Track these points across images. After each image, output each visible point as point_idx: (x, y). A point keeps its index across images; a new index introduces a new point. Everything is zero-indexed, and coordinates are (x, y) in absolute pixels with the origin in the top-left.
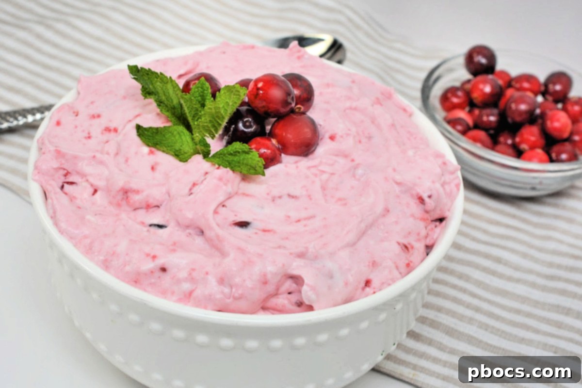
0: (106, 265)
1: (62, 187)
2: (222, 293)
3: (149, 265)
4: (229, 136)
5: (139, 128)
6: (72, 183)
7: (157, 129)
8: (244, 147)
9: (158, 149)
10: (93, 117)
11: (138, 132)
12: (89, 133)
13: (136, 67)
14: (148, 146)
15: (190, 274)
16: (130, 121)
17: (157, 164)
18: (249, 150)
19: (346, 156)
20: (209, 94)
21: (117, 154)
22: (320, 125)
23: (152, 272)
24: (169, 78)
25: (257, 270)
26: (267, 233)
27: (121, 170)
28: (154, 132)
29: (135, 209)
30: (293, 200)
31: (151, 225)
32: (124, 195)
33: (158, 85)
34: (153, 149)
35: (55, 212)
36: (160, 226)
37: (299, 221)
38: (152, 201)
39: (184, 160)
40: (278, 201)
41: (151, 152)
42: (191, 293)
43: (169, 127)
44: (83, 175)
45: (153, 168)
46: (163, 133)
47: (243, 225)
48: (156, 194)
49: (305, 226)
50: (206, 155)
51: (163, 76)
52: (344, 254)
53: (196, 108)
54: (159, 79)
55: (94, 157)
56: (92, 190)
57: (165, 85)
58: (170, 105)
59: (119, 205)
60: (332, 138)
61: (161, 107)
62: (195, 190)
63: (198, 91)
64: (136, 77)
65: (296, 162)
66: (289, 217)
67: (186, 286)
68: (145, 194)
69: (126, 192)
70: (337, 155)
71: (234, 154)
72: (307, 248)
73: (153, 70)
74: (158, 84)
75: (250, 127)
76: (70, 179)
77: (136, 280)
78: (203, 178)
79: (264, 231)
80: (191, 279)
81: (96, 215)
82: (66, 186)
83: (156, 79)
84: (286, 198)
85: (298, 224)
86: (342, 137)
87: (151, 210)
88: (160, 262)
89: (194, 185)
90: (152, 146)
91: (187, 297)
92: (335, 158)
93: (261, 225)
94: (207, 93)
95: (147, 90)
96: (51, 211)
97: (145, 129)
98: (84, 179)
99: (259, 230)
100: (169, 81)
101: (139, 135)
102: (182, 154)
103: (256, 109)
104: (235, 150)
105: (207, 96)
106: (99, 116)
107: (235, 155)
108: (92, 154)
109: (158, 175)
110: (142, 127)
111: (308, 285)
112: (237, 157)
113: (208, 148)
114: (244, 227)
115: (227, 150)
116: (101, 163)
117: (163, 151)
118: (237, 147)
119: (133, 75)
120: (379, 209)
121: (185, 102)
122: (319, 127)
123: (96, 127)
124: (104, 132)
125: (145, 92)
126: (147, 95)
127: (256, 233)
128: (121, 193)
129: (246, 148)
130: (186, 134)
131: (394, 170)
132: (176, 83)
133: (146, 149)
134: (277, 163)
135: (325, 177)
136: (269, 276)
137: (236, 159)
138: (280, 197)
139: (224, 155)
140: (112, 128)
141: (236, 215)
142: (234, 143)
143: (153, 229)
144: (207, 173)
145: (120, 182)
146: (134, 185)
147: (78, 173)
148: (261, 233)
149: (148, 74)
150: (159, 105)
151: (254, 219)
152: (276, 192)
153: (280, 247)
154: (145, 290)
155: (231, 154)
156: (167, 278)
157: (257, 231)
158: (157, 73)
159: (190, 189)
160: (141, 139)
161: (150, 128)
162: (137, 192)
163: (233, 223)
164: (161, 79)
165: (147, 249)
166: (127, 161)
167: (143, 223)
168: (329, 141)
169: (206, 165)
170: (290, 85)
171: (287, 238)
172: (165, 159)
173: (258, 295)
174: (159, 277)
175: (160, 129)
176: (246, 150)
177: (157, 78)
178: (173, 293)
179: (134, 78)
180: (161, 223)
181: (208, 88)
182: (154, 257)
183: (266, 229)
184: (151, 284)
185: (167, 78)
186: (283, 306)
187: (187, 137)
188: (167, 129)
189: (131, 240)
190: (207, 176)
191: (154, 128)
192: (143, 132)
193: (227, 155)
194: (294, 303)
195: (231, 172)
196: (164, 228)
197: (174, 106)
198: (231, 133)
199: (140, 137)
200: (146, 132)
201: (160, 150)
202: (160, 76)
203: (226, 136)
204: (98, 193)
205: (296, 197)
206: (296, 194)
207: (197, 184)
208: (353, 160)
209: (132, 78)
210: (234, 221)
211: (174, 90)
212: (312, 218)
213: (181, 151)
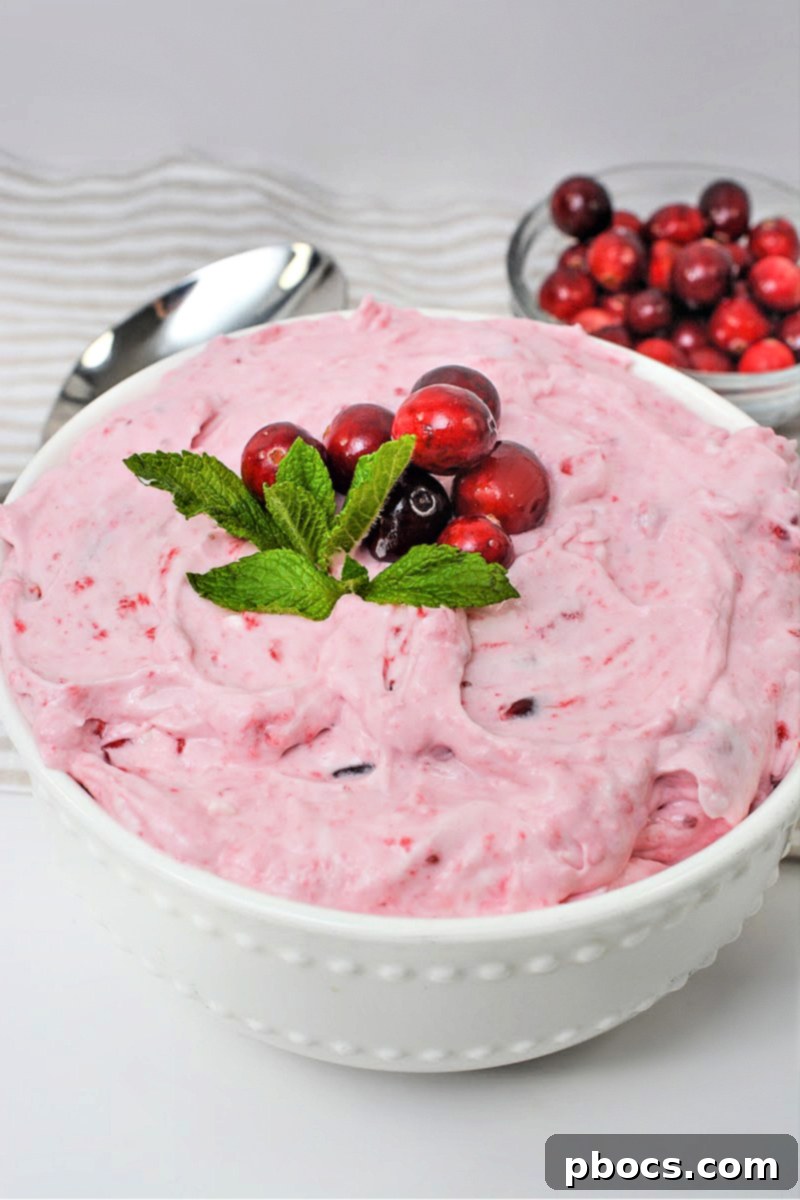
0: (311, 892)
1: (107, 758)
2: (566, 861)
3: (402, 860)
4: (390, 538)
5: (193, 579)
6: (119, 743)
7: (227, 568)
8: (443, 552)
9: (260, 612)
10: (79, 586)
11: (197, 589)
12: (95, 626)
13: (135, 457)
14: (236, 610)
15: (488, 848)
16: (164, 571)
17: (277, 642)
19: (600, 496)
20: (318, 467)
21: (193, 653)
23: (413, 873)
24: (201, 456)
25: (605, 795)
26: (570, 708)
27: (220, 683)
28: (226, 578)
29: (286, 753)
30: (576, 621)
31: (336, 774)
32: (257, 732)
33: (187, 478)
34: (251, 615)
35: (144, 822)
36: (357, 770)
37: (609, 660)
38: (315, 726)
39: (321, 615)
40: (552, 634)
41: (252, 623)
42: (502, 886)
43: (254, 557)
44: (136, 719)
45: (274, 655)
46: (249, 574)
47: (523, 708)
48: (313, 706)
49: (625, 664)
50: (365, 590)
51: (191, 457)
52: (720, 695)
53: (303, 503)
54: (183, 467)
55: (151, 674)
56: (175, 745)
57: (200, 473)
59: (255, 756)
60: (566, 469)
61: (225, 523)
62: (395, 672)
63: (293, 468)
64: (153, 480)
65: (540, 544)
66: (588, 658)
67: (487, 877)
68: (300, 712)
69: (258, 727)
70: (585, 500)
71: (424, 570)
72: (670, 712)
73: (165, 451)
74: (185, 476)
75: (429, 505)
76: (112, 734)
77: (387, 899)
78: (396, 643)
79: (564, 705)
80: (492, 855)
81: (221, 794)
82: (112, 752)
83: (177, 468)
84: (561, 623)
85: (611, 666)
86: (581, 461)
87: (317, 743)
88: (420, 849)
89: (387, 662)
90: (246, 610)
91: (495, 896)
92: (586, 507)
93: (555, 696)
94: (314, 466)
95: (182, 500)
96: (135, 822)
97: (206, 576)
98: (145, 725)
99: (555, 707)
100: (205, 463)
101: (207, 594)
102: (312, 604)
104: (424, 563)
105: (314, 470)
106: (90, 582)
107: (427, 572)
108: (146, 671)
109: (290, 664)
110: (199, 575)
111: (706, 783)
112: (435, 576)
113: (365, 577)
114: (528, 713)
115: (401, 566)
116: (171, 681)
117: (273, 612)
118: (426, 555)
119: (146, 478)
120: (728, 577)
123: (101, 606)
124: (123, 611)
125: (181, 504)
126: (188, 508)
127: (554, 716)
128: (251, 732)
129: (450, 553)
130: (298, 561)
131: (712, 494)
132: (219, 462)
133: (236, 621)
134: (513, 561)
135: (600, 551)
136: (633, 795)
137: (432, 579)
138: (551, 626)
139: (400, 578)
140: (135, 598)
141: (498, 695)
142: (414, 550)
143: (349, 779)
144: (398, 630)
145: (238, 710)
146: (274, 708)
147: (125, 718)
148: (560, 712)
149: (160, 464)
150: (220, 522)
151: (534, 690)
152: (543, 622)
153: (615, 727)
154: (410, 913)
155: (417, 573)
156: (445, 874)
157: (554, 711)
158: (177, 455)
159: (385, 674)
160: (216, 602)
161: (214, 571)
162: (286, 717)
163: (503, 712)
164: (187, 464)
165: (379, 829)
166: (214, 659)
167: (317, 775)
168: (564, 476)
169: (378, 614)
171: (611, 703)
172: (280, 626)
173: (626, 840)
174: (429, 877)
175: (235, 566)
176: (450, 556)
177: (180, 465)
178: (467, 897)
179: (152, 484)
180: (356, 761)
181: (313, 455)
182: (406, 842)
183: (566, 699)
184: (416, 897)
185: (200, 459)
186: (660, 837)
187: (305, 566)
188: (252, 562)
189: (332, 824)
190: (403, 635)
191: (221, 568)
192: (209, 587)
193: (406, 577)
194: (681, 825)
195: (450, 612)
196: (366, 770)
197: (232, 509)
198: (395, 529)
199: (211, 599)
200: (213, 585)
201: (266, 612)
202: (185, 458)
203: (384, 537)
204: (189, 743)
205: (578, 613)
206: (574, 607)
207: (392, 660)
208: (615, 499)
209: (146, 485)
210: (501, 708)
211: (220, 478)
212: (628, 643)
213: (306, 599)
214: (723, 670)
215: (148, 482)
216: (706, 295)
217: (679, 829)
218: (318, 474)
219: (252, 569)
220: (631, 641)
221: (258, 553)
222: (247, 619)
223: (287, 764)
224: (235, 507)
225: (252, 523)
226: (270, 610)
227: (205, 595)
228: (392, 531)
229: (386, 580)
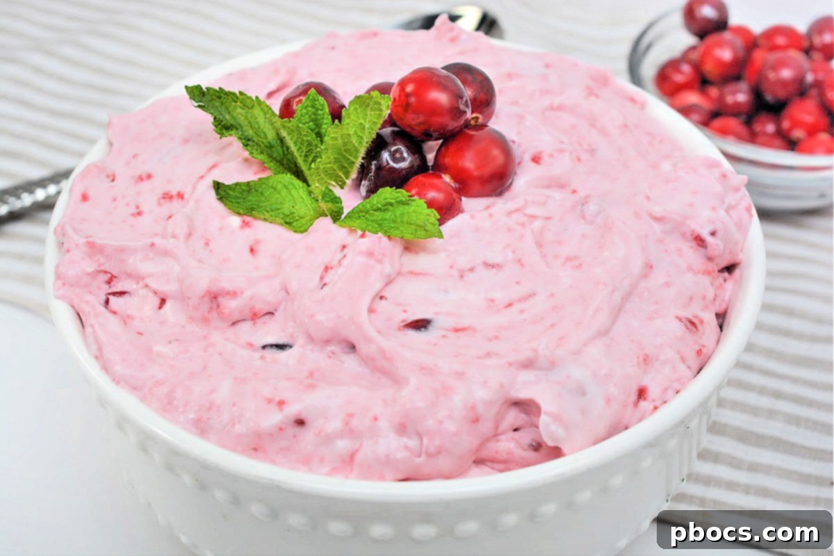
0: (201, 428)
1: (107, 302)
2: (407, 448)
3: (274, 418)
4: (369, 180)
5: (218, 186)
6: (122, 293)
7: (248, 184)
8: (399, 195)
9: (256, 218)
10: (141, 179)
11: (217, 194)
12: (137, 207)
13: (199, 87)
14: (239, 214)
15: (347, 424)
16: (202, 177)
17: (257, 242)
18: (408, 198)
19: (562, 186)
20: (326, 116)
21: (189, 235)
22: (514, 142)
23: (281, 429)
24: (254, 98)
25: (458, 401)
26: (460, 334)
27: (200, 261)
28: (243, 191)
29: (234, 324)
30: (494, 270)
31: (264, 347)
32: (211, 302)
33: (239, 113)
34: (248, 219)
35: (100, 349)
36: (281, 347)
37: (510, 305)
38: (261, 307)
39: (302, 229)
40: (470, 277)
41: (245, 224)
42: (352, 456)
43: (268, 178)
44: (139, 278)
45: (252, 250)
46: (260, 190)
47: (420, 325)
48: (266, 293)
49: (522, 311)
50: (336, 216)
51: (245, 97)
52: (595, 351)
53: (307, 141)
54: (238, 103)
55: (152, 245)
56: (157, 302)
57: (250, 111)
58: (263, 143)
59: (205, 320)
60: (536, 160)
61: (249, 148)
62: (329, 277)
63: (307, 114)
64: (201, 104)
65: (488, 207)
66: (492, 300)
67: (343, 445)
68: (248, 294)
69: (214, 297)
70: (548, 187)
71: (384, 208)
72: (535, 351)
73: (227, 89)
74: (239, 110)
75: (403, 159)
76: (118, 287)
77: (256, 446)
78: (339, 256)
79: (457, 330)
80: (349, 431)
81: (170, 342)
82: (112, 299)
83: (233, 104)
84: (481, 271)
85: (510, 310)
86: (551, 156)
87: (260, 321)
88: (293, 410)
89: (327, 269)
90: (246, 214)
91: (348, 463)
92: (547, 192)
93: (451, 322)
94: (323, 114)
95: (223, 123)
96: (94, 347)
97: (227, 186)
98: (141, 284)
99: (448, 330)
100: (256, 104)
102: (297, 220)
103: (408, 130)
104: (384, 202)
106: (149, 177)
107: (385, 210)
108: (149, 241)
109: (263, 259)
110: (223, 184)
111: (548, 414)
112: (390, 213)
113: (339, 205)
114: (423, 329)
115: (369, 203)
116: (166, 253)
117: (265, 220)
118: (388, 195)
120: (637, 265)
122: (511, 144)
123: (148, 196)
124: (163, 201)
125: (220, 127)
126: (224, 131)
127: (444, 336)
128: (207, 299)
129: (403, 196)
130: (297, 186)
131: (648, 198)
133: (236, 221)
134: (457, 214)
135: (537, 225)
136: (481, 408)
137: (388, 215)
138: (472, 270)
139: (367, 212)
140: (174, 193)
141: (405, 311)
142: (381, 191)
143: (274, 352)
144: (344, 247)
145: (202, 281)
146: (227, 285)
147: (129, 275)
148: (451, 335)
149: (219, 97)
151: (436, 313)
152: (463, 262)
153: (488, 355)
154: (273, 462)
155: (378, 209)
156: (308, 437)
157: (444, 333)
158: (234, 94)
159: (322, 278)
160: (226, 205)
161: (237, 184)
162: (233, 294)
163: (403, 324)
164: (241, 102)
165: (267, 391)
166: (207, 244)
167: (251, 345)
168: (532, 165)
169: (339, 233)
170: (459, 82)
171: (497, 338)
172: (268, 233)
173: (467, 442)
174: (295, 436)
176: (403, 199)
177: (236, 102)
178: (322, 460)
179: (199, 106)
180: (281, 342)
181: (323, 105)
182: (281, 403)
183: (459, 326)
184: (281, 449)
185: (252, 100)
186: (508, 454)
187: (301, 191)
188: (266, 182)
189: (236, 379)
190: (346, 251)
191: (242, 183)
192: (228, 194)
193: (372, 212)
194: (526, 447)
195: (385, 240)
196: (288, 348)
197: (269, 143)
198: (372, 174)
199: (223, 202)
200: (231, 193)
201: (259, 219)
202: (241, 97)
203: (365, 180)
205: (498, 265)
206: (497, 259)
207: (332, 268)
208: (574, 192)
209: (196, 107)
210: (403, 321)
211: (266, 118)
212: (530, 296)
213: (294, 215)
214: (604, 333)
215: (196, 104)
216: (782, 94)
217: (525, 450)
218: (325, 121)
219: (264, 186)
220: (532, 295)
221: (271, 176)
222: (244, 221)
223: (231, 332)
224: (271, 141)
225: (282, 156)
226: (262, 217)
227: (221, 199)
228: (370, 175)
229: (358, 213)
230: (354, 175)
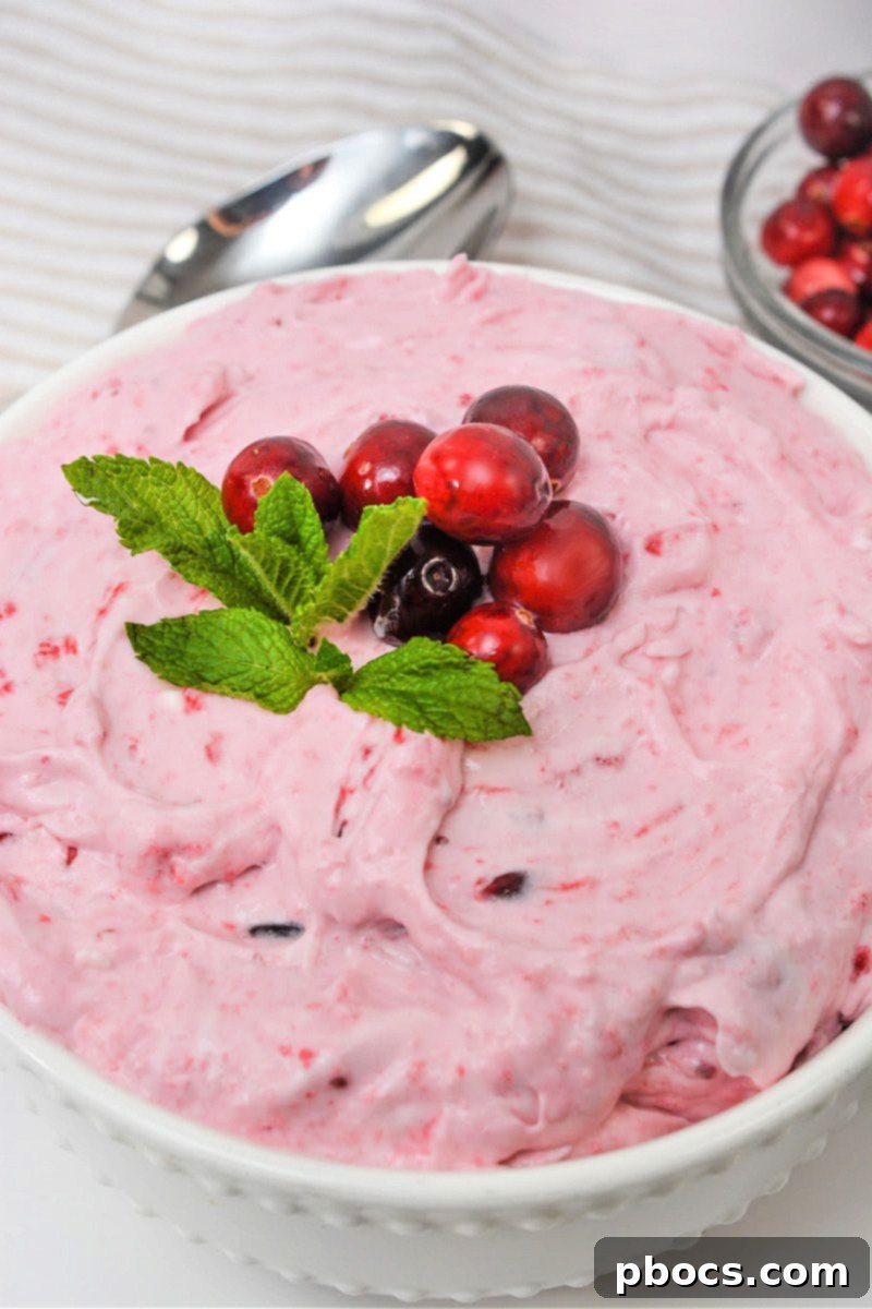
2: (514, 1112)
3: (296, 1077)
4: (390, 618)
5: (134, 631)
7: (182, 621)
8: (447, 653)
9: (207, 691)
11: (136, 647)
13: (83, 462)
14: (174, 682)
15: (414, 1078)
16: (103, 612)
17: (218, 737)
18: (464, 660)
19: (697, 586)
20: (309, 512)
21: (104, 738)
22: (613, 516)
23: (309, 1095)
24: (175, 466)
26: (572, 894)
27: (129, 785)
28: (177, 635)
29: (196, 891)
30: (612, 769)
31: (254, 931)
32: (160, 862)
34: (193, 693)
36: (282, 930)
37: (643, 831)
38: (239, 861)
39: (285, 705)
40: (576, 784)
41: (193, 705)
42: (426, 1129)
43: (216, 613)
44: (25, 812)
45: (211, 754)
46: (206, 635)
47: (508, 886)
48: (241, 834)
49: (664, 840)
50: (345, 685)
51: (160, 466)
52: (784, 901)
54: (150, 477)
55: (46, 760)
56: (63, 855)
57: (171, 487)
58: (198, 541)
59: (154, 890)
60: (653, 547)
61: (182, 567)
62: (351, 809)
63: (277, 508)
64: (93, 499)
65: (589, 652)
66: (616, 825)
67: (407, 1115)
68: (219, 845)
69: (163, 855)
70: (674, 590)
71: (422, 671)
72: (700, 926)
73: (130, 456)
74: (151, 489)
77: (272, 1122)
78: (361, 770)
79: (566, 887)
80: (418, 1088)
81: (99, 936)
83: (142, 478)
84: (593, 773)
85: (644, 839)
86: (678, 536)
87: (240, 883)
88: (325, 1063)
89: (344, 793)
90: (189, 684)
91: (419, 1138)
92: (673, 601)
93: (558, 874)
94: (305, 509)
95: (132, 526)
97: (152, 629)
98: (32, 821)
99: (555, 889)
100: (179, 475)
101: (143, 654)
102: (276, 690)
104: (422, 662)
105: (305, 515)
106: (11, 609)
107: (426, 675)
108: (39, 754)
109: (228, 772)
110: (143, 626)
111: (728, 1029)
112: (434, 683)
113: (346, 665)
114: (514, 894)
115: (396, 659)
116: (70, 771)
117: (223, 693)
118: (427, 652)
119: (86, 496)
120: (835, 734)
121: (252, 553)
122: (609, 519)
123: (14, 647)
124: (41, 659)
125: (129, 533)
126: (136, 540)
127: (548, 902)
128: (152, 860)
129: (455, 656)
130: (268, 629)
131: (842, 609)
132: (198, 475)
133: (173, 698)
134: (544, 675)
135: (669, 671)
136: (624, 1033)
137: (431, 685)
138: (577, 771)
139: (393, 674)
140: (60, 643)
141: (480, 861)
142: (414, 641)
143: (267, 943)
144: (367, 752)
145: (142, 826)
146: (184, 834)
147: (7, 807)
148: (559, 897)
149: (118, 471)
150: (176, 563)
151: (531, 861)
152: (561, 759)
153: (623, 932)
155: (412, 673)
156: (352, 1105)
157: (550, 895)
158: (142, 463)
159: (337, 810)
160: (154, 669)
161: (165, 623)
162: (199, 849)
163: (481, 888)
164: (154, 475)
165: (277, 1031)
166: (133, 748)
167: (229, 930)
168: (648, 557)
169: (353, 722)
171: (631, 894)
172: (228, 714)
174: (331, 1103)
175: (191, 620)
176: (455, 660)
177: (145, 475)
178: (378, 1137)
179: (92, 504)
180: (280, 920)
181: (304, 496)
182: (306, 1056)
183: (571, 880)
184: (311, 1125)
185: (173, 469)
186: (663, 1083)
187: (276, 637)
188: (214, 620)
189: (223, 1007)
190: (373, 759)
191: (174, 620)
192: (151, 644)
193: (401, 675)
194: (692, 1073)
195: (436, 742)
196: (292, 933)
197: (207, 540)
198: (396, 609)
199: (148, 663)
200: (158, 642)
201: (213, 692)
202: (153, 467)
203: (383, 615)
204: (82, 855)
205: (616, 759)
206: (615, 749)
207: (352, 792)
208: (716, 593)
209: (86, 505)
210: (479, 882)
211: (197, 497)
212: (675, 812)
213: (270, 682)
214: (796, 865)
215: (87, 501)
217: (689, 1077)
218: (308, 520)
219: (211, 629)
220: (679, 809)
221: (222, 609)
222: (188, 699)
223: (194, 907)
224: (210, 538)
225: (230, 561)
226: (218, 691)
227: (143, 658)
228: (392, 610)
229: (376, 672)
230: (362, 605)
